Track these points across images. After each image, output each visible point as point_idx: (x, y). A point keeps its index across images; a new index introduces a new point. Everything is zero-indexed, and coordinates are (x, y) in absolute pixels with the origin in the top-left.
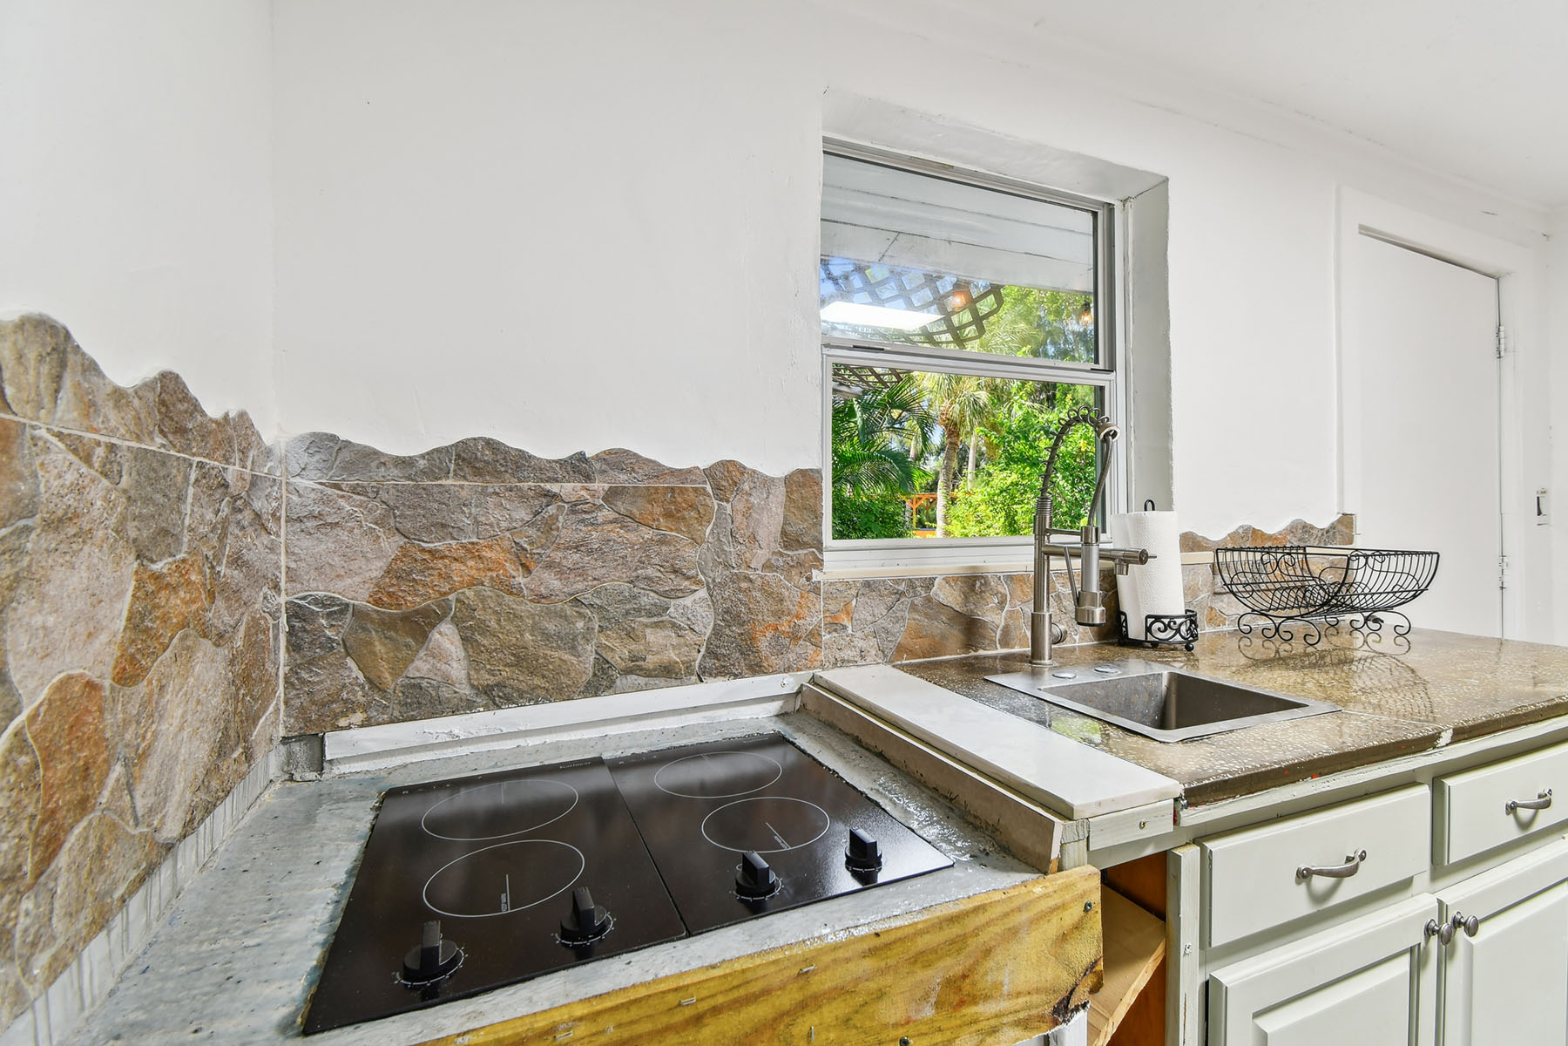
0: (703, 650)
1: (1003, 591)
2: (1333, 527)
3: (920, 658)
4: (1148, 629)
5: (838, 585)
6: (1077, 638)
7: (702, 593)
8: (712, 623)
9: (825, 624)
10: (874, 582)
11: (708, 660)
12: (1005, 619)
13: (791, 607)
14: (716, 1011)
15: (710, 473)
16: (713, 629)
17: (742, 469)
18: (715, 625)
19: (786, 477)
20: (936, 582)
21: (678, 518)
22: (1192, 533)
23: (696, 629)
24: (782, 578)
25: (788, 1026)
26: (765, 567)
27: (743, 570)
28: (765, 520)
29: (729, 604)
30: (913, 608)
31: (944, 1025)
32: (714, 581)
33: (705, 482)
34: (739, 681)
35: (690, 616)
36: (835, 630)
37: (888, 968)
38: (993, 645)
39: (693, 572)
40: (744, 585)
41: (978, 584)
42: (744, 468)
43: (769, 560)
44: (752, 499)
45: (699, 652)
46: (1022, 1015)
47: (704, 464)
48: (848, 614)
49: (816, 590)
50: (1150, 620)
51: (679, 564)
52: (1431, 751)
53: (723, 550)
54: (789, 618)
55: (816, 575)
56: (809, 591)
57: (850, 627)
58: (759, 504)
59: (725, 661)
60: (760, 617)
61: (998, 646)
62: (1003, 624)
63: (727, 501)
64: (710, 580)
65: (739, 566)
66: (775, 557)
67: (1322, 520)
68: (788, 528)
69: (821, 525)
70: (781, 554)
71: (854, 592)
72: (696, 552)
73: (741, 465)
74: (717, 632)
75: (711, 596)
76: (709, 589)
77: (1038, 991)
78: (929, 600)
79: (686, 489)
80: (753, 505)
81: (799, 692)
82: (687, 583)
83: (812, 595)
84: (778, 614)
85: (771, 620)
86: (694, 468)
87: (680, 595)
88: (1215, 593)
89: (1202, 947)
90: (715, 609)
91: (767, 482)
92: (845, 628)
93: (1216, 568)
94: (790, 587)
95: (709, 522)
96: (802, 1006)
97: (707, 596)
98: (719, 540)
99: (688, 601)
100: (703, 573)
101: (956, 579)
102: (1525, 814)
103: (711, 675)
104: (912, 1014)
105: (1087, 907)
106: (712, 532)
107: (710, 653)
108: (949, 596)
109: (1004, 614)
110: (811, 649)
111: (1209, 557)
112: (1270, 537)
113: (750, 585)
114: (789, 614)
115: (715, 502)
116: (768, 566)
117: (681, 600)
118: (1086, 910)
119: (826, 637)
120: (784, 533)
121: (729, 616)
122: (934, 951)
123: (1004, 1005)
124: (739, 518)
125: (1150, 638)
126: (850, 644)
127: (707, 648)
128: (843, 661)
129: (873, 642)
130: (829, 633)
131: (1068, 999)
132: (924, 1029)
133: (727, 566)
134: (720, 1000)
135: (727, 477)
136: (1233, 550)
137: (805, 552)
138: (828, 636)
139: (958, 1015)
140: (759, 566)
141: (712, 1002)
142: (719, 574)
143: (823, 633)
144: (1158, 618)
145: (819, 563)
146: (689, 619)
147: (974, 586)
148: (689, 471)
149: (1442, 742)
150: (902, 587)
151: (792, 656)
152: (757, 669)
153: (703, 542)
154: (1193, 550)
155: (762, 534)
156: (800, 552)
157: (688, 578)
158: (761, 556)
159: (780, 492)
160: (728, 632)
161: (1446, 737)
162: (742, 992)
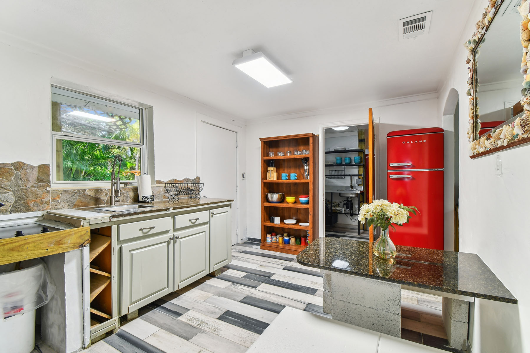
0: (11, 206)
1: (107, 192)
2: (195, 179)
3: (81, 207)
4: (142, 199)
5: (55, 191)
6: (128, 202)
7: (11, 193)
8: (14, 200)
9: (51, 200)
10: (67, 190)
11: (13, 209)
12: (107, 198)
13: (40, 196)
14: (8, 244)
15: (13, 164)
16: (15, 201)
17: (24, 164)
18: (15, 200)
19: (38, 166)
20: (86, 190)
21: (3, 175)
22: (159, 180)
23: (9, 201)
24: (37, 189)
25: (23, 246)
26: (31, 187)
27: (24, 187)
28: (32, 176)
29: (20, 195)
30: (79, 196)
31: (55, 247)
32: (15, 190)
33: (12, 167)
34: (23, 213)
35: (7, 198)
36: (55, 201)
37: (44, 239)
38: (104, 204)
39: (8, 188)
40: (25, 191)
41: (99, 191)
42: (25, 163)
43: (33, 185)
44: (27, 171)
45: (10, 207)
46: (72, 247)
47: (11, 162)
48: (59, 197)
49: (48, 192)
50: (143, 197)
51: (3, 186)
52: (168, 211)
53: (18, 183)
54: (40, 199)
55: (48, 189)
56: (46, 192)
57: (60, 201)
58: (29, 172)
59: (19, 209)
60: (30, 198)
61: (105, 204)
62: (107, 199)
63: (19, 171)
64: (14, 190)
65: (23, 187)
66: (35, 184)
67: (192, 178)
68: (39, 178)
69: (50, 177)
70: (37, 184)
71: (61, 192)
72: (9, 183)
73: (23, 163)
74: (16, 202)
75: (14, 194)
76: (13, 192)
77: (76, 243)
78: (84, 194)
79: (6, 168)
80: (28, 172)
81: (43, 216)
82: (6, 190)
83: (47, 193)
84: (36, 198)
85: (34, 199)
86: (8, 163)
87: (4, 193)
88: (165, 192)
89: (118, 240)
90: (15, 197)
91: (32, 167)
92: (58, 201)
93: (165, 187)
94: (40, 192)
95: (13, 176)
96: (26, 244)
97: (13, 193)
98: (16, 180)
99: (6, 195)
100: (11, 188)
101: (93, 190)
102: (193, 221)
103: (14, 212)
104: (49, 246)
105: (87, 231)
106: (14, 178)
107: (14, 207)
108: (92, 194)
109: (107, 197)
110: (47, 206)
111: (164, 185)
112: (179, 181)
113: (27, 191)
114: (40, 198)
115: (15, 171)
116: (32, 186)
117: (4, 195)
118: (87, 232)
119: (51, 203)
120: (38, 179)
121: (20, 198)
122: (54, 237)
123: (68, 245)
124: (23, 175)
125: (143, 201)
126: (60, 204)
127: (13, 206)
128: (57, 208)
129: (67, 204)
130: (53, 202)
131: (83, 244)
132: (51, 248)
133: (19, 186)
134: (9, 242)
135: (19, 166)
136: (170, 183)
137: (45, 183)
138: (52, 203)
139: (59, 246)
140: (30, 186)
141: (7, 242)
142: (17, 188)
143: (51, 202)
144: (144, 197)
145: (49, 186)
146: (6, 199)
147: (98, 191)
148: (7, 164)
149: (170, 209)
150: (76, 191)
151: (40, 207)
152: (29, 210)
153: (11, 180)
154: (159, 184)
155: (30, 179)
156: (43, 183)
157: (6, 189)
158: (30, 184)
159: (37, 170)
160: (19, 202)
161: (172, 208)
162: (13, 241)
